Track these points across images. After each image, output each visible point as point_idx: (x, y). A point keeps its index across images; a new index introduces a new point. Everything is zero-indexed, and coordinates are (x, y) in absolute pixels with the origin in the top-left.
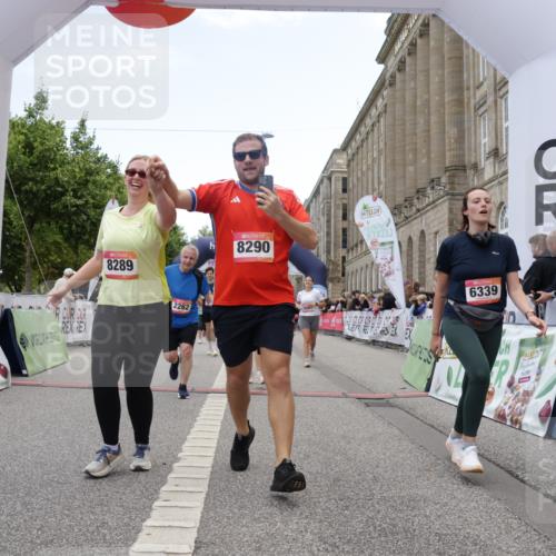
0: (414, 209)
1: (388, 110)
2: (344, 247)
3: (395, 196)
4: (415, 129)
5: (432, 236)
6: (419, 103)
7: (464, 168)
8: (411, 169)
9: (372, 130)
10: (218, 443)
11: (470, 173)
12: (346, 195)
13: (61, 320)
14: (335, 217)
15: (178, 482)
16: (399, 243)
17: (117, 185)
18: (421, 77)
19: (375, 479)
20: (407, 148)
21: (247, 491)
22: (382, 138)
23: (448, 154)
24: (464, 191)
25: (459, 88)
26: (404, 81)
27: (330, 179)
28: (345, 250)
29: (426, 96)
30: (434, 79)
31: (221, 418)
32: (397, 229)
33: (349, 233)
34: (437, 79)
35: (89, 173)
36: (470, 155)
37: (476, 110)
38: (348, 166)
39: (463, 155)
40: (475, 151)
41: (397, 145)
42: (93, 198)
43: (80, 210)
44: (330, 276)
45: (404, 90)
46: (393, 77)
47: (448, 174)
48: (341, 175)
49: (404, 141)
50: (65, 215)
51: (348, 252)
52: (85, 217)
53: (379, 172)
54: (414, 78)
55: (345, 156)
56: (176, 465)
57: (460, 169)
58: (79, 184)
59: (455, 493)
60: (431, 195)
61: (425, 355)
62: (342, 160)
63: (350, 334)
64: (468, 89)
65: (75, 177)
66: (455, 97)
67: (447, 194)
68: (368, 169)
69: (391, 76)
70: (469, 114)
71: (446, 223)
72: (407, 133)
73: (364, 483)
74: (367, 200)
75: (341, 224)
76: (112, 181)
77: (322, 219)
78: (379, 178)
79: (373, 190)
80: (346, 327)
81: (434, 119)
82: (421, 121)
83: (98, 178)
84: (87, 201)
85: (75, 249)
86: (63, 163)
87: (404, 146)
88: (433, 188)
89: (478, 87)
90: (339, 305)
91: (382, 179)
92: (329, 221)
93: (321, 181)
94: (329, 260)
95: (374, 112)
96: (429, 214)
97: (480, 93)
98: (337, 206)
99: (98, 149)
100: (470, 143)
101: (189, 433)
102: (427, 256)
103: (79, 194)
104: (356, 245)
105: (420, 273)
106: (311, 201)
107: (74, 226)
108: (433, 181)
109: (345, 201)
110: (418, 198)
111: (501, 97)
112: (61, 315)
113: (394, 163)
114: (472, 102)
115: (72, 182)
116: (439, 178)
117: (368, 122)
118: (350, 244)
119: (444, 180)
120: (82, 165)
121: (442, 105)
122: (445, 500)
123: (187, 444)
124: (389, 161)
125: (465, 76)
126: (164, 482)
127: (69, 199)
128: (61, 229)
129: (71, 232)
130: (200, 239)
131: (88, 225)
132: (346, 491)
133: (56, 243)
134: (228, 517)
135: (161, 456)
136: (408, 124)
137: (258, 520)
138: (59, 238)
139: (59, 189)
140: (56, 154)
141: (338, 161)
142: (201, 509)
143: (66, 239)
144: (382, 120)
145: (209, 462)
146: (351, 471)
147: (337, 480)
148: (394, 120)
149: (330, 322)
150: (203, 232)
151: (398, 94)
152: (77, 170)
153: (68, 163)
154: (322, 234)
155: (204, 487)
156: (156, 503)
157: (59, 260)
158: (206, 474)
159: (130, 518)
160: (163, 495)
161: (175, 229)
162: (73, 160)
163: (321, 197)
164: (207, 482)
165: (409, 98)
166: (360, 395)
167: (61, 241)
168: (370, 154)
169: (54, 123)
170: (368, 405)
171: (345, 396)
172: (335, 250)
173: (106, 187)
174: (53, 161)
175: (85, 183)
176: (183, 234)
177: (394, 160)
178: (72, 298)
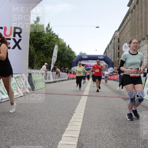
1: (131, 19)
4: (138, 25)
6: (139, 17)
8: (137, 36)
9: (126, 25)
10: (85, 109)
12: (119, 43)
13: (44, 76)
14: (116, 49)
15: (74, 119)
17: (58, 41)
18: (140, 10)
20: (136, 30)
21: (93, 121)
22: (129, 27)
23: (147, 32)
26: (135, 12)
27: (114, 39)
28: (119, 58)
31: (86, 102)
33: (120, 53)
34: (144, 11)
35: (51, 38)
38: (120, 35)
41: (133, 29)
42: (52, 44)
43: (48, 48)
44: (115, 65)
45: (135, 14)
46: (132, 10)
47: (147, 37)
48: (118, 38)
49: (135, 28)
50: (45, 49)
54: (138, 10)
55: (119, 32)
56: (74, 114)
58: (48, 41)
60: (143, 43)
62: (118, 34)
67: (147, 43)
68: (125, 36)
71: (147, 50)
72: (136, 25)
75: (118, 51)
76: (56, 40)
77: (112, 49)
78: (128, 38)
79: (127, 42)
81: (143, 22)
82: (140, 22)
83: (53, 39)
84: (50, 46)
85: (47, 58)
87: (135, 29)
88: (143, 41)
90: (117, 73)
91: (129, 39)
92: (114, 50)
93: (112, 39)
94: (114, 61)
95: (127, 20)
96: (142, 48)
98: (116, 46)
99: (53, 31)
101: (77, 106)
103: (48, 43)
106: (110, 45)
108: (143, 39)
109: (119, 45)
112: (44, 75)
113: (132, 34)
115: (46, 40)
116: (145, 38)
117: (125, 23)
118: (120, 56)
120: (49, 36)
121: (146, 18)
123: (77, 109)
124: (131, 33)
126: (71, 119)
127: (45, 45)
128: (44, 53)
129: (46, 53)
130: (80, 55)
131: (50, 51)
132: (119, 123)
133: (42, 56)
134: (88, 128)
135: (70, 112)
136: (136, 23)
137: (96, 129)
138: (43, 55)
139: (43, 42)
140: (42, 33)
141: (117, 34)
142: (81, 126)
143: (45, 55)
144: (129, 22)
145: (83, 114)
146: (120, 117)
147: (117, 119)
148: (132, 22)
149: (115, 77)
150: (81, 53)
151: (133, 15)
152: (47, 37)
153: (45, 35)
154: (113, 54)
155: (81, 120)
156: (69, 124)
157: (43, 61)
158: (82, 117)
159: (62, 127)
160: (71, 122)
161: (73, 52)
162: (46, 35)
163: (112, 44)
164: (82, 119)
165: (136, 16)
166: (123, 97)
167: (44, 56)
168: (125, 32)
169: (41, 25)
170: (125, 100)
171: (119, 97)
172: (116, 58)
173: (55, 42)
174: (41, 35)
175: (50, 41)
176: (75, 54)
177: (132, 33)
178: (47, 70)
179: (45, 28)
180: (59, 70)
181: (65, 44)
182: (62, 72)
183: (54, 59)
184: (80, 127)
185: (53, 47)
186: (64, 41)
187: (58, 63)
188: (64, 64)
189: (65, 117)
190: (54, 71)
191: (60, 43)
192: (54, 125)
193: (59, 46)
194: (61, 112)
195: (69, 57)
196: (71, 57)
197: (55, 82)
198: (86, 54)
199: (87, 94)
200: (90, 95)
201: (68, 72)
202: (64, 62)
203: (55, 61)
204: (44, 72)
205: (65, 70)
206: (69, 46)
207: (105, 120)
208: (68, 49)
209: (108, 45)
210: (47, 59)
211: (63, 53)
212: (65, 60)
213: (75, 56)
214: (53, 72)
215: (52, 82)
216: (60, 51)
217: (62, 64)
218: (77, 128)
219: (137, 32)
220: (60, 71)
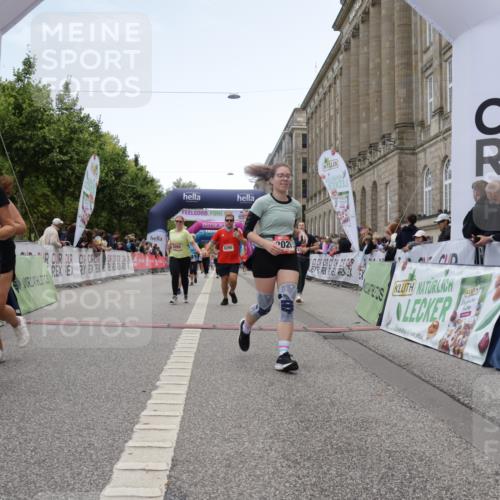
0: (367, 163)
1: (344, 72)
2: (304, 196)
3: (349, 151)
4: (368, 90)
5: (383, 187)
6: (371, 66)
7: (411, 125)
8: (364, 126)
9: (330, 91)
10: (192, 372)
11: (418, 129)
12: (305, 150)
13: (50, 265)
14: (296, 170)
15: (156, 407)
16: (354, 193)
17: (99, 142)
18: (373, 43)
19: (332, 404)
20: (361, 107)
21: (218, 415)
22: (339, 97)
23: (397, 113)
24: (412, 146)
25: (408, 53)
26: (358, 47)
27: (291, 135)
28: (305, 200)
29: (378, 60)
30: (386, 44)
31: (195, 350)
32: (352, 181)
33: (309, 184)
34: (388, 44)
35: (74, 131)
36: (417, 113)
37: (423, 72)
38: (308, 123)
39: (411, 114)
40: (422, 110)
41: (352, 104)
42: (78, 154)
43: (65, 165)
45: (358, 54)
46: (348, 42)
47: (397, 130)
48: (301, 132)
49: (358, 100)
50: (54, 170)
51: (308, 201)
52: (70, 172)
53: (335, 127)
54: (367, 43)
55: (304, 115)
56: (154, 393)
57: (409, 126)
58: (64, 141)
59: (403, 415)
60: (382, 149)
61: (377, 293)
62: (302, 119)
63: (310, 274)
64: (416, 53)
65: (61, 135)
66: (403, 61)
67: (397, 149)
68: (325, 126)
69: (346, 42)
70: (417, 76)
71: (396, 174)
72: (361, 93)
73: (323, 407)
74: (327, 154)
75: (302, 176)
76: (93, 138)
78: (335, 134)
79: (331, 146)
81: (384, 80)
82: (373, 83)
83: (81, 136)
84: (72, 158)
85: (62, 200)
86: (49, 123)
87: (358, 106)
88: (384, 143)
89: (425, 52)
91: (339, 136)
93: (283, 138)
95: (330, 75)
96: (380, 166)
97: (426, 57)
98: (297, 159)
99: (81, 109)
100: (417, 102)
101: (165, 364)
102: (379, 205)
103: (65, 150)
104: (315, 195)
105: (372, 220)
106: (275, 155)
107: (60, 180)
108: (384, 137)
109: (305, 156)
110: (371, 153)
111: (446, 61)
112: (50, 260)
113: (349, 121)
114: (420, 65)
115: (58, 140)
116: (390, 134)
117: (326, 83)
118: (309, 194)
119: (394, 136)
120: (66, 124)
121: (392, 68)
122: (395, 421)
123: (163, 373)
125: (413, 42)
126: (144, 408)
127: (55, 155)
128: (49, 183)
129: (58, 185)
130: (174, 191)
131: (73, 178)
132: (306, 414)
133: (44, 195)
134: (201, 438)
135: (141, 385)
136: (361, 85)
137: (228, 440)
138: (47, 191)
139: (47, 147)
140: (43, 114)
141: (299, 119)
142: (177, 431)
143: (54, 192)
144: (338, 82)
145: (184, 390)
146: (310, 397)
147: (298, 404)
148: (349, 81)
150: (177, 184)
151: (353, 58)
152: (62, 129)
153: (54, 123)
155: (179, 412)
156: (137, 426)
157: (47, 211)
158: (181, 400)
159: (114, 440)
160: (143, 419)
161: (152, 180)
162: (59, 120)
163: (283, 152)
164: (182, 407)
165: (362, 62)
166: (319, 329)
167: (49, 193)
168: (327, 112)
169: (41, 86)
170: (325, 338)
171: (305, 330)
173: (89, 144)
174: (41, 120)
175: (70, 141)
176: (160, 186)
177: (349, 118)
178: (59, 244)
179: (53, 96)
180: (105, 243)
181: (124, 152)
182: (115, 247)
183: (86, 206)
184: (173, 436)
185: (84, 162)
186: (122, 144)
187: (100, 219)
188: (119, 220)
189: (124, 404)
190: (86, 247)
191: (108, 148)
192: (85, 433)
193: (104, 161)
194: (108, 385)
195: (139, 197)
196: (144, 196)
197: (89, 283)
198: (195, 186)
199: (201, 321)
200: (211, 326)
201: (133, 249)
202: (121, 214)
203: (90, 212)
204: (50, 249)
205: (126, 242)
206: (136, 160)
207: (259, 410)
208: (133, 169)
209: (270, 155)
210: (63, 204)
211: (118, 184)
212: (125, 208)
213: (160, 195)
214: (84, 249)
215: (80, 285)
216: (107, 175)
217: (115, 221)
218: (164, 441)
219: (364, 114)
220: (108, 246)
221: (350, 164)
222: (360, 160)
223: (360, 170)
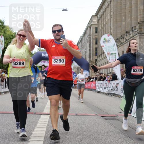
0: (125, 40)
2: (96, 55)
3: (117, 34)
8: (124, 23)
9: (108, 7)
10: (45, 135)
12: (97, 34)
14: (93, 43)
16: (119, 53)
17: (4, 30)
20: (122, 14)
27: (90, 28)
28: (97, 57)
31: (47, 125)
32: (117, 48)
33: (98, 50)
38: (98, 22)
41: (118, 13)
47: (139, 25)
48: (95, 26)
49: (121, 11)
51: (98, 57)
53: (110, 25)
55: (97, 18)
60: (132, 34)
62: (95, 20)
63: (99, 90)
67: (139, 33)
68: (106, 23)
72: (122, 8)
74: (105, 36)
75: (95, 46)
77: (87, 44)
78: (110, 27)
79: (108, 32)
80: (97, 88)
81: (133, 2)
87: (121, 14)
88: (133, 31)
90: (94, 79)
91: (112, 28)
92: (90, 45)
93: (87, 29)
94: (90, 61)
98: (93, 39)
101: (33, 131)
104: (101, 55)
106: (83, 37)
108: (133, 28)
109: (97, 37)
110: (126, 35)
113: (116, 21)
116: (135, 27)
117: (106, 4)
118: (99, 54)
119: (137, 27)
123: (32, 135)
124: (114, 20)
130: (38, 52)
136: (123, 4)
141: (94, 20)
144: (112, 3)
148: (117, 3)
149: (91, 86)
150: (39, 49)
154: (87, 50)
163: (87, 35)
166: (103, 115)
168: (107, 17)
170: (106, 119)
171: (97, 115)
172: (93, 57)
177: (117, 19)
191: (8, 33)
209: (81, 36)
219: (124, 18)
221: (117, 40)
222: (121, 39)
223: (122, 43)
